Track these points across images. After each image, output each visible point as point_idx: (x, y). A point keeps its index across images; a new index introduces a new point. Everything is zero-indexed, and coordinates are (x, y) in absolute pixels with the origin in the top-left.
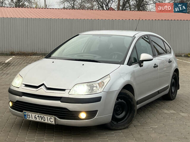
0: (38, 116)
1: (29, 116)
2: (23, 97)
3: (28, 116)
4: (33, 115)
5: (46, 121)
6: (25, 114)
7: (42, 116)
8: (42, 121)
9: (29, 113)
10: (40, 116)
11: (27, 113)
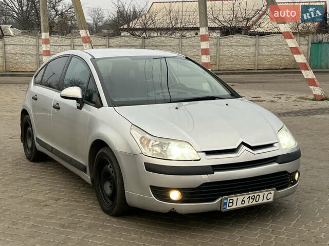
0: (249, 197)
1: (232, 202)
2: (216, 173)
3: (229, 203)
4: (240, 198)
5: (260, 201)
6: (225, 201)
7: (256, 195)
8: (254, 203)
9: (233, 197)
10: (251, 195)
11: (229, 199)
